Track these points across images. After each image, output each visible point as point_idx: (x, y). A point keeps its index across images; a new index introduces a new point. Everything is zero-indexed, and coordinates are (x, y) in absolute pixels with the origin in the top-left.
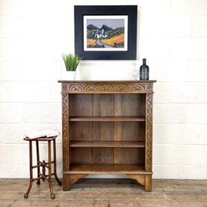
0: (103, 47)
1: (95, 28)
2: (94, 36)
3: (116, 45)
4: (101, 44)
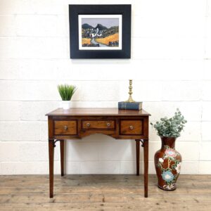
0: (98, 45)
1: (91, 27)
2: (89, 35)
3: (110, 44)
4: (96, 43)
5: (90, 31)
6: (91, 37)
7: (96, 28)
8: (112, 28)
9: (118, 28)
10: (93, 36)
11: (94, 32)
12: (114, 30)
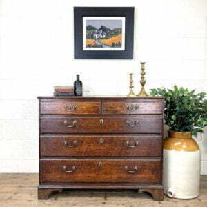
5: (94, 32)
6: (95, 38)
7: (100, 30)
8: (115, 30)
9: (121, 29)
10: (97, 37)
11: (98, 34)
12: (117, 32)
